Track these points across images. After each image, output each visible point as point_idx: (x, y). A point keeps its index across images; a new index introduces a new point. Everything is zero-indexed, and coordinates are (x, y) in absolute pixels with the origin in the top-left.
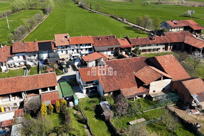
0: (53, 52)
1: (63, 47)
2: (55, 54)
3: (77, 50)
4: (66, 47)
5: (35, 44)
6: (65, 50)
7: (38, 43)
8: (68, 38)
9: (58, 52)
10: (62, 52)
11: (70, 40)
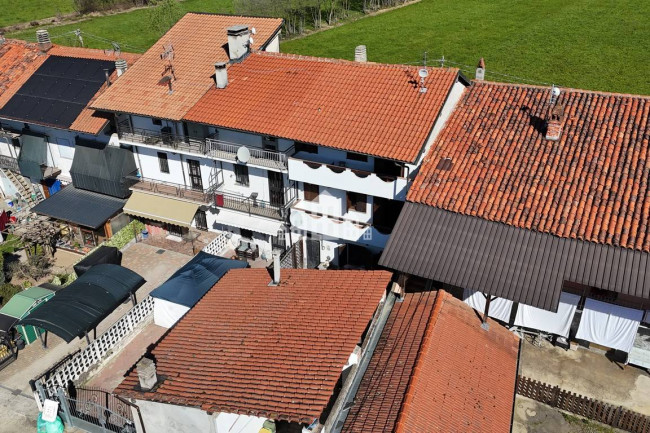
5: (29, 60)
6: (185, 159)
7: (52, 58)
8: (232, 56)
9: (135, 155)
10: (165, 169)
11: (222, 77)
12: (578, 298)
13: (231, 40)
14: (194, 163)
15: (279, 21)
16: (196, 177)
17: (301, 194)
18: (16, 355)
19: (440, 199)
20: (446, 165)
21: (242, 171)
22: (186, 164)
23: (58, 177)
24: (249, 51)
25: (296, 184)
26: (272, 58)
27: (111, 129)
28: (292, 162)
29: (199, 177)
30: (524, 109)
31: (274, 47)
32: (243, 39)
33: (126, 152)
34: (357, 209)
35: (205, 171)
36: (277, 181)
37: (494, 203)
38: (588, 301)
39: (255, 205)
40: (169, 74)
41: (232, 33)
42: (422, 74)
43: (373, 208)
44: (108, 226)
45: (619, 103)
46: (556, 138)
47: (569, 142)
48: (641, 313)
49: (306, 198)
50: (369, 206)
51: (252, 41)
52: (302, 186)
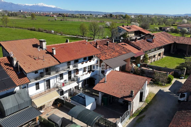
0: (13, 93)
1: (39, 72)
2: (22, 99)
3: (70, 73)
4: (48, 71)
11: (55, 52)
49: (76, 74)
52: (75, 71)
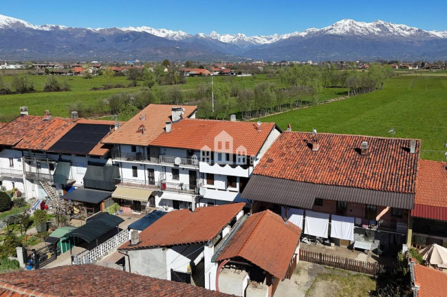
1: (137, 150)
5: (65, 126)
6: (147, 168)
7: (78, 124)
8: (173, 120)
9: (120, 169)
10: (135, 175)
11: (169, 128)
12: (328, 215)
13: (173, 113)
14: (151, 171)
15: (196, 107)
16: (152, 178)
17: (205, 181)
18: (56, 258)
19: (267, 172)
20: (270, 161)
21: (176, 172)
22: (147, 171)
23: (74, 185)
24: (181, 118)
25: (203, 175)
26: (193, 121)
27: (108, 156)
28: (201, 163)
29: (153, 178)
30: (305, 140)
31: (193, 117)
32: (179, 113)
33: (116, 167)
34: (232, 187)
35: (157, 174)
36: (193, 174)
37: (290, 173)
38: (333, 215)
39: (182, 189)
40: (141, 128)
41: (174, 110)
42: (259, 124)
43: (240, 185)
44: (103, 204)
45: (343, 137)
46: (317, 150)
47: (322, 151)
48: (353, 218)
49: (208, 183)
50: (238, 184)
51: (183, 113)
52: (205, 176)
